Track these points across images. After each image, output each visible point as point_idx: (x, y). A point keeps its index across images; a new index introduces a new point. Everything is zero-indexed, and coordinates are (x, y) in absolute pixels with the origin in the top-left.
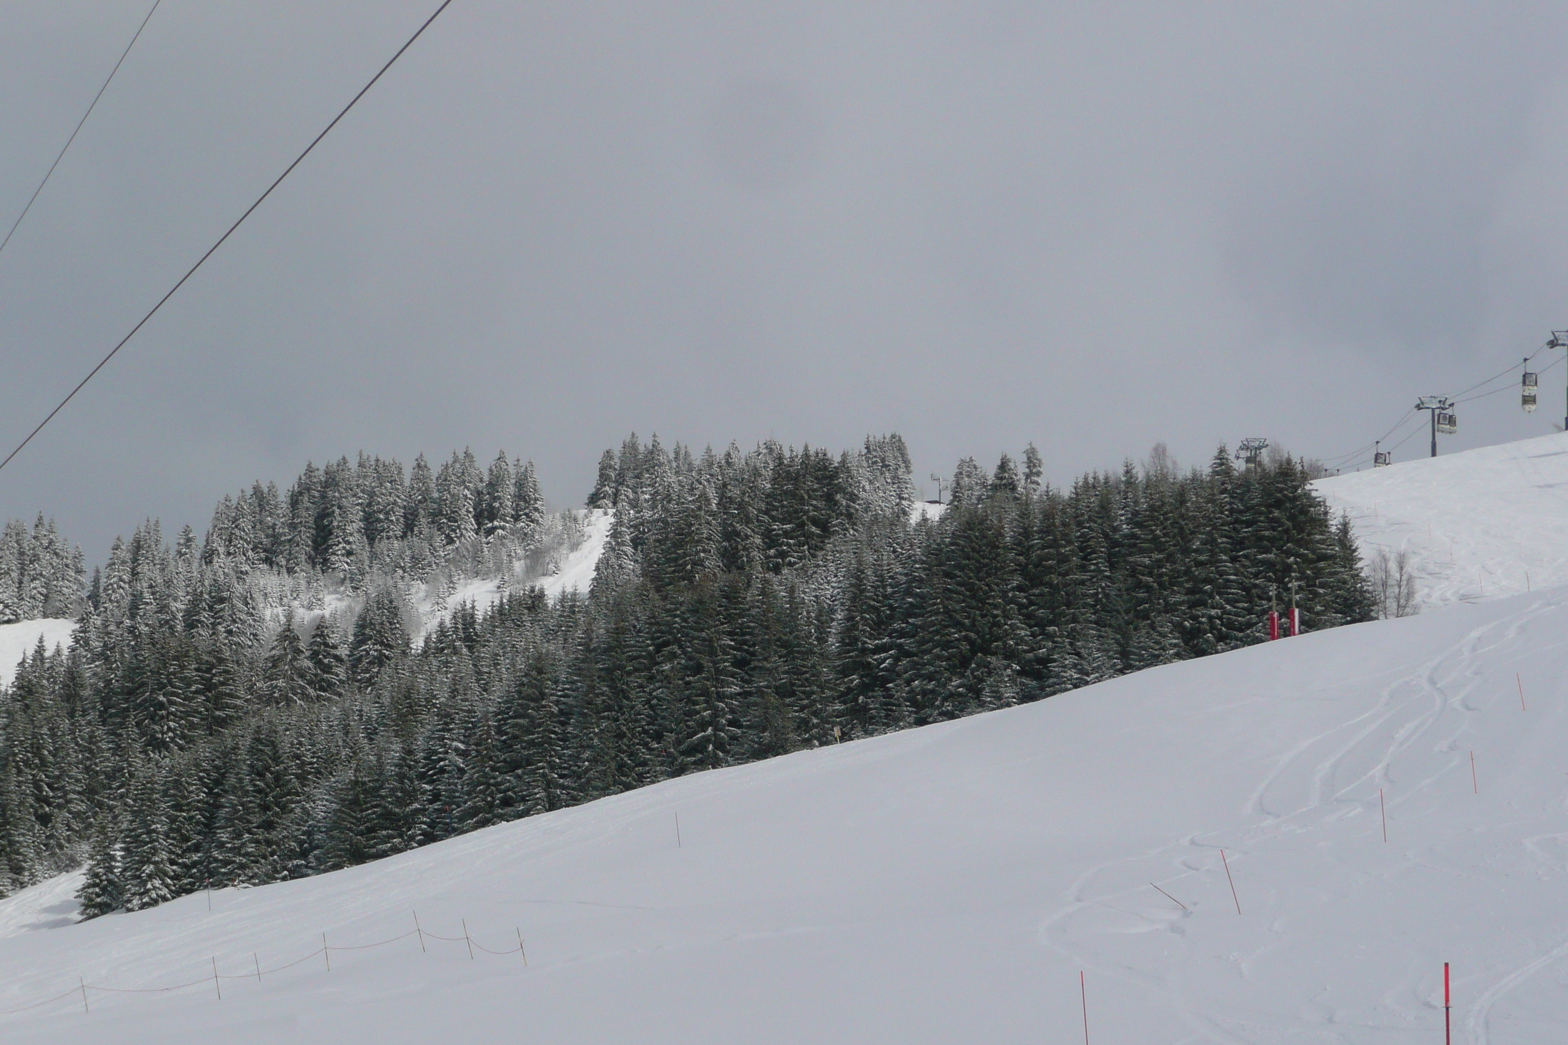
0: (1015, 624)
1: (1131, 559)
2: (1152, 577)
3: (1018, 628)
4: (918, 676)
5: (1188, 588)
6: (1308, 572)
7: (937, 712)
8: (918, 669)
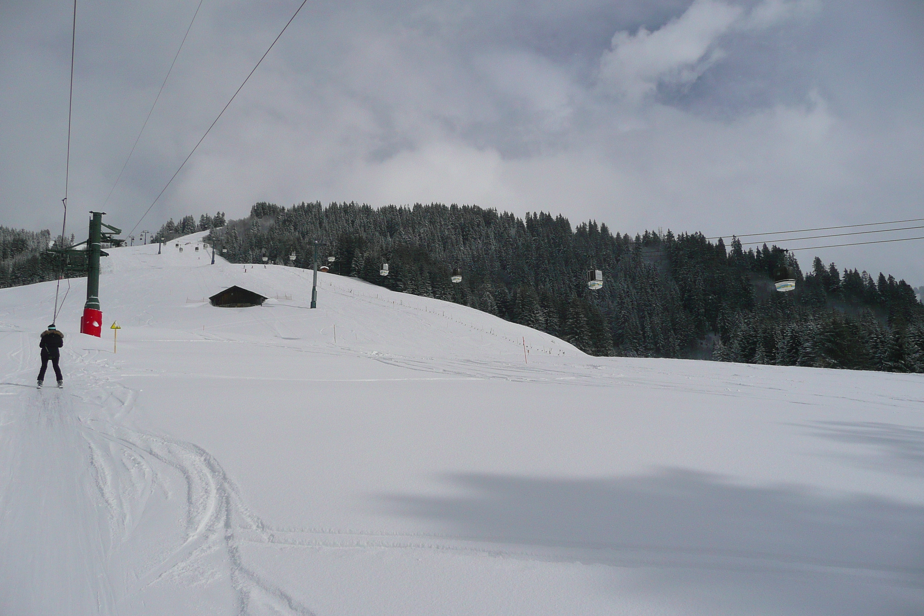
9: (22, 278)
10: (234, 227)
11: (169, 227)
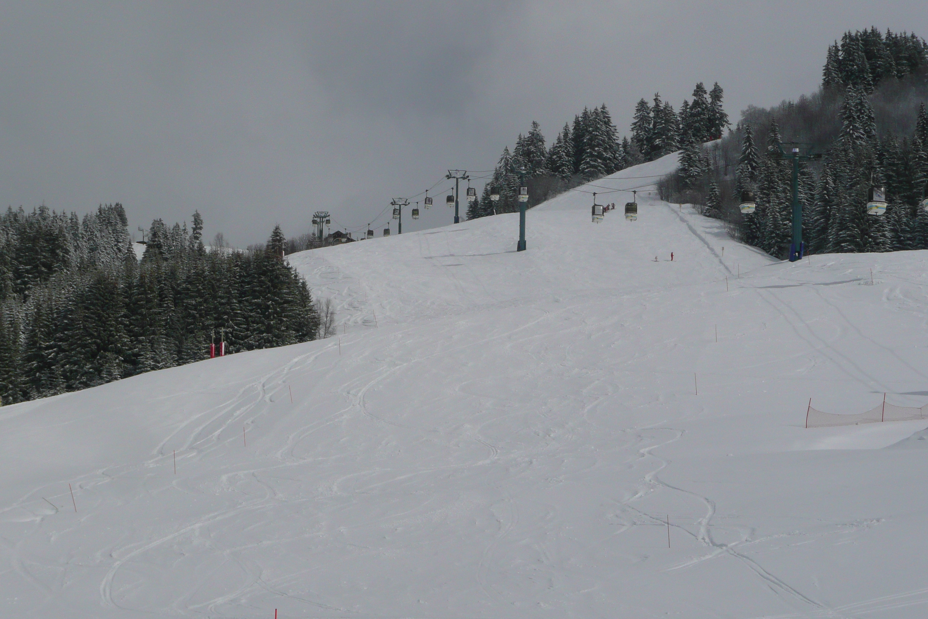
0: (121, 335)
1: (185, 301)
2: (196, 311)
3: (123, 337)
4: (68, 363)
5: (215, 317)
6: (278, 309)
7: (78, 382)
8: (69, 359)
9: (63, 366)
10: (774, 131)
11: (528, 154)
